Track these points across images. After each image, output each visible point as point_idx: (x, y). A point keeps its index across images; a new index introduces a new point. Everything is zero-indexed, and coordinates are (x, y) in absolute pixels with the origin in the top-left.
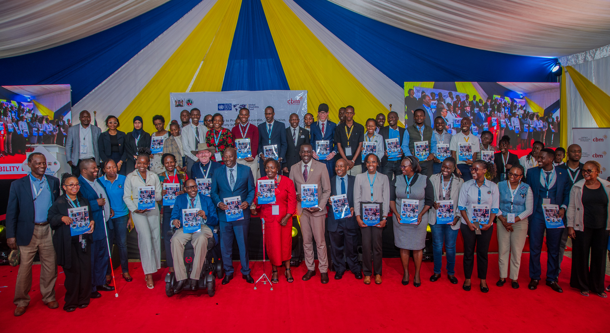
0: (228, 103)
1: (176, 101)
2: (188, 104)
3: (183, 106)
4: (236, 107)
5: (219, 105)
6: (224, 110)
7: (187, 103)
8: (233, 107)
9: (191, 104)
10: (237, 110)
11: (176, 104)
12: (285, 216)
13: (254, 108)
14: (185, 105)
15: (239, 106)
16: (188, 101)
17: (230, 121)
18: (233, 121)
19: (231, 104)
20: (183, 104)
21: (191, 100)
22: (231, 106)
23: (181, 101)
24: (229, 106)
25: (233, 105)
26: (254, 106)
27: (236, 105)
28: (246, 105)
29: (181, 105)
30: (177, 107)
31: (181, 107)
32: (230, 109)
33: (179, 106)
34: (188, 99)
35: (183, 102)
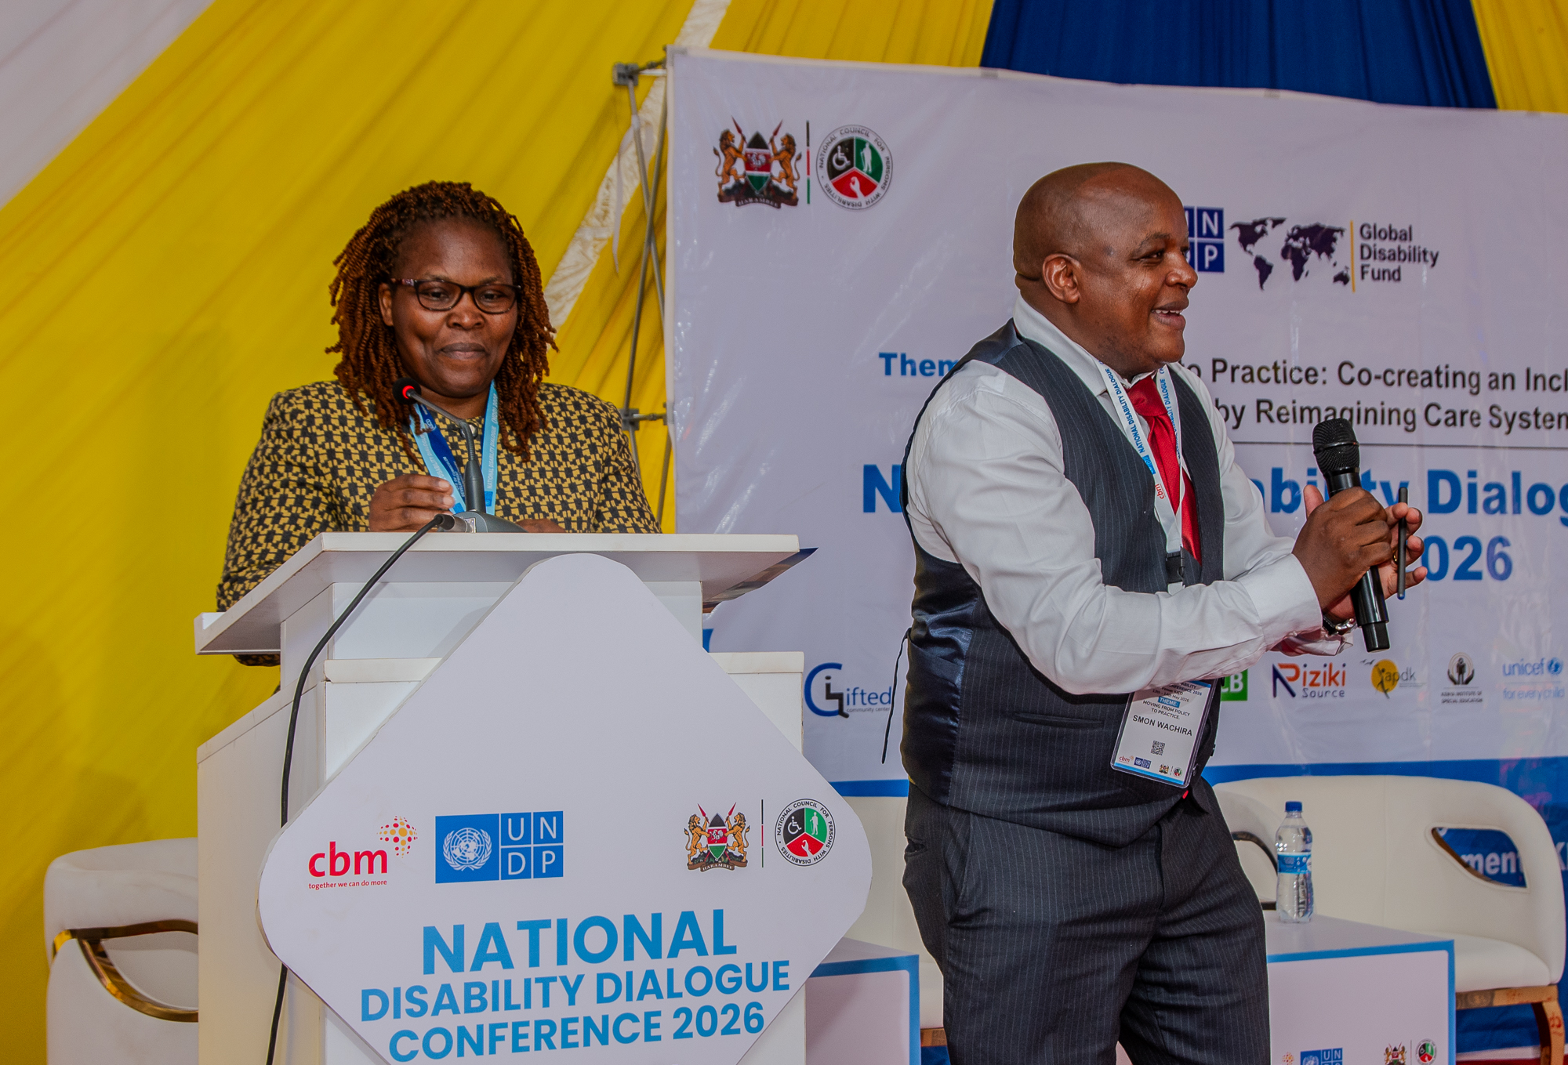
1: (726, 138)
2: (843, 187)
3: (790, 199)
4: (1260, 248)
7: (833, 173)
8: (1231, 238)
9: (867, 188)
10: (1264, 269)
11: (728, 173)
13: (1407, 267)
14: (817, 193)
15: (1283, 231)
16: (850, 147)
17: (1214, 380)
18: (1239, 374)
19: (1216, 216)
20: (794, 179)
21: (871, 140)
22: (1215, 231)
23: (779, 147)
24: (1204, 231)
25: (1233, 227)
26: (1405, 246)
27: (1258, 229)
28: (1341, 231)
29: (776, 189)
30: (733, 203)
31: (772, 203)
32: (1208, 259)
33: (757, 200)
34: (843, 132)
35: (799, 158)
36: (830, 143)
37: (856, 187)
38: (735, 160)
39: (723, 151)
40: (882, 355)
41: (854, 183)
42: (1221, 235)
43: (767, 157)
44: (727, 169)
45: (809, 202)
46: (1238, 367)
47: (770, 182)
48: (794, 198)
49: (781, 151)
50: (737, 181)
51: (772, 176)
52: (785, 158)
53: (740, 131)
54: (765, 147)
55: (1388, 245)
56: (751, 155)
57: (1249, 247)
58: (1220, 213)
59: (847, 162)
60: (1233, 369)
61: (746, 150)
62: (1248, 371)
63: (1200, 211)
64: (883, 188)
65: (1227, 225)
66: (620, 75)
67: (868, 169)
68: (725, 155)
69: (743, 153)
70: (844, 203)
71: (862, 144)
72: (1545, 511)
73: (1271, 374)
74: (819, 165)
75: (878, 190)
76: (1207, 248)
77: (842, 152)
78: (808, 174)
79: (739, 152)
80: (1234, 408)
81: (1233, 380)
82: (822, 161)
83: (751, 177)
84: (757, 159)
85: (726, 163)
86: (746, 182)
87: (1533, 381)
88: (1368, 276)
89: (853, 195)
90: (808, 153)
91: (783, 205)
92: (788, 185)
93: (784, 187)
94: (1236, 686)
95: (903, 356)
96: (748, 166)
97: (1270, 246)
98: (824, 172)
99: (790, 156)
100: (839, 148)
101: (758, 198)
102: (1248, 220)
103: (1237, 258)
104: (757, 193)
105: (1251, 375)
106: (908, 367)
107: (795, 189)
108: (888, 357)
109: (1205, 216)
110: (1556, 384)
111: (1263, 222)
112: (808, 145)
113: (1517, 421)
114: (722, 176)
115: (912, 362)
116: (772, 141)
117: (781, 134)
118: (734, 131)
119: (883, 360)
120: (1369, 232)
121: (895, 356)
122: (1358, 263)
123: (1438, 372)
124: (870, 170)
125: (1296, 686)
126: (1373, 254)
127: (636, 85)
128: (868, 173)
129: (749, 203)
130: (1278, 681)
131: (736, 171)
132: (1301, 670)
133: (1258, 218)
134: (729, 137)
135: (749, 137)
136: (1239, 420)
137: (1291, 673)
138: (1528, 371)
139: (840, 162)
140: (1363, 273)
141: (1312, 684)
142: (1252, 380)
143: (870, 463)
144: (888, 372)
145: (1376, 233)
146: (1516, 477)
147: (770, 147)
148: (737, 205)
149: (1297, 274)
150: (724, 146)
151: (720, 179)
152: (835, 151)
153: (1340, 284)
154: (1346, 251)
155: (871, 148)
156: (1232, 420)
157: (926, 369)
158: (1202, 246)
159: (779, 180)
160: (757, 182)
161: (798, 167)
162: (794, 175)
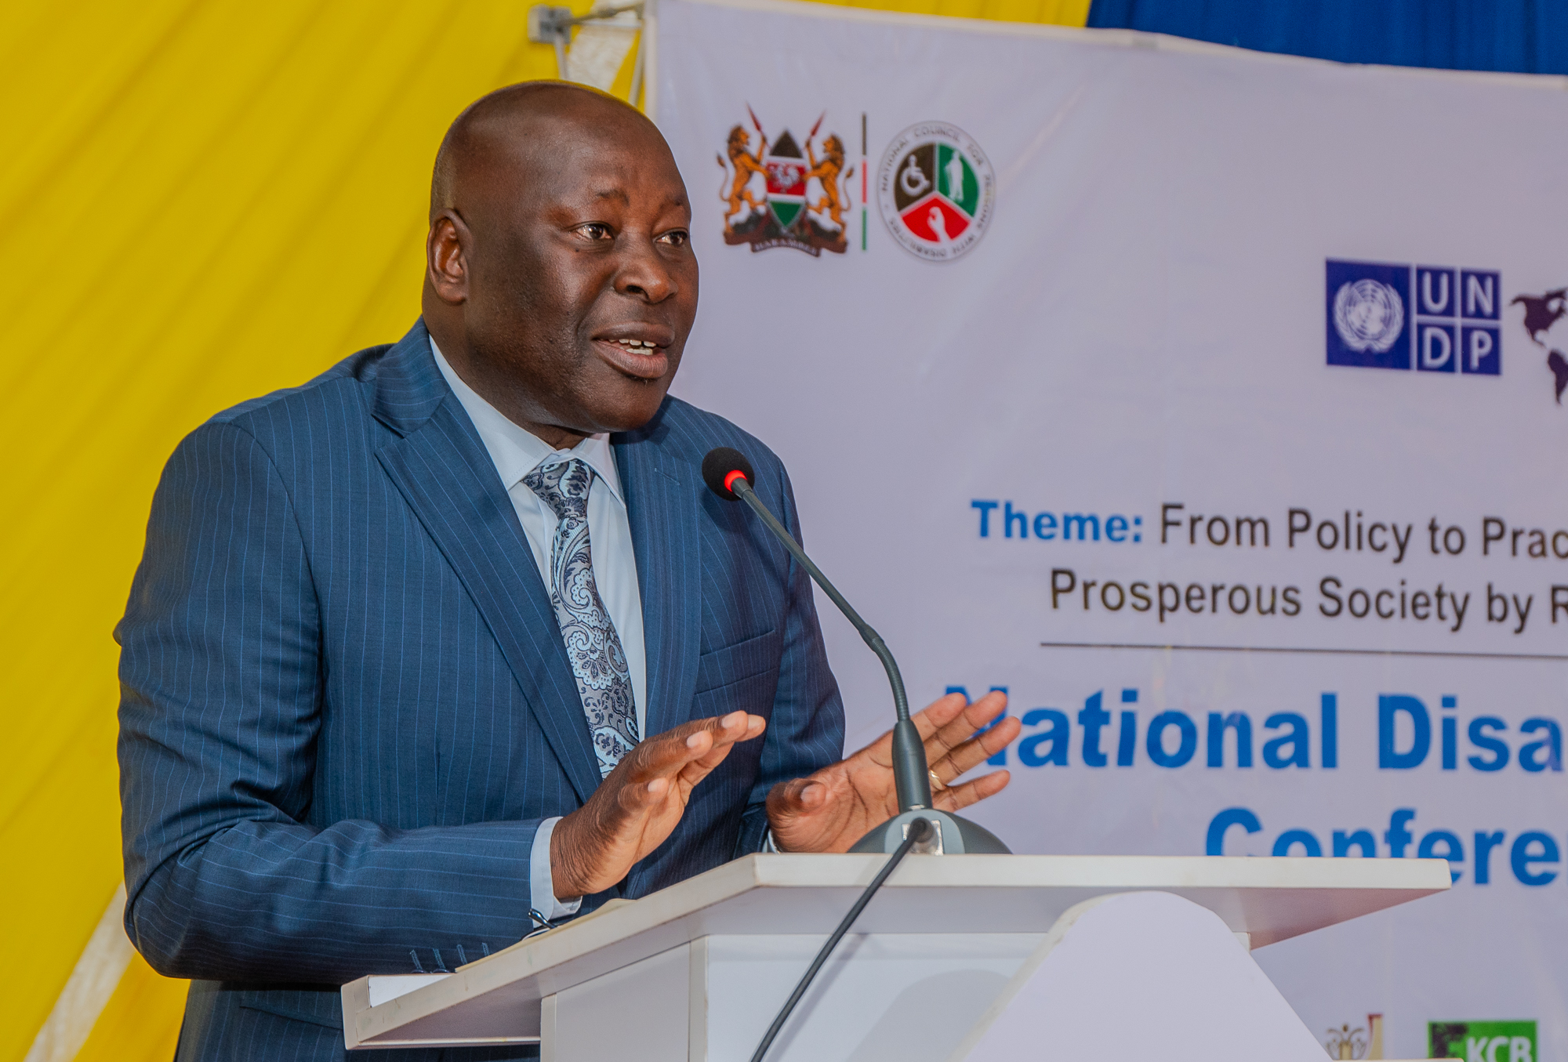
1: (736, 139)
2: (918, 224)
3: (834, 242)
4: (1556, 336)
5: (1341, 274)
7: (902, 200)
8: (1512, 320)
9: (956, 226)
10: (1561, 374)
11: (739, 196)
14: (878, 233)
17: (1485, 552)
18: (1524, 542)
19: (1489, 283)
20: (840, 210)
21: (961, 147)
22: (1487, 306)
23: (820, 155)
24: (1471, 306)
25: (1516, 300)
29: (814, 225)
30: (747, 246)
31: (807, 248)
32: (1476, 353)
33: (783, 242)
34: (918, 132)
35: (850, 174)
36: (898, 150)
37: (938, 223)
38: (750, 173)
39: (732, 159)
40: (975, 504)
41: (934, 217)
42: (1496, 312)
43: (801, 170)
44: (738, 188)
45: (864, 247)
46: (1521, 532)
47: (805, 213)
48: (840, 240)
49: (824, 162)
50: (753, 209)
51: (807, 204)
52: (828, 174)
53: (758, 127)
54: (797, 154)
56: (776, 166)
57: (1540, 335)
58: (1496, 278)
59: (924, 183)
60: (1516, 535)
61: (767, 158)
62: (1537, 538)
63: (1465, 275)
64: (979, 226)
65: (1507, 294)
66: (545, 27)
67: (958, 194)
68: (736, 166)
69: (764, 162)
70: (919, 250)
71: (947, 153)
74: (882, 186)
75: (971, 231)
76: (1476, 336)
77: (918, 165)
78: (864, 199)
79: (756, 161)
80: (1516, 599)
81: (1514, 552)
82: (886, 179)
83: (778, 206)
84: (786, 174)
85: (737, 180)
86: (768, 213)
89: (932, 236)
90: (865, 167)
91: (825, 252)
92: (833, 218)
93: (826, 221)
94: (1521, 1059)
95: (1008, 506)
96: (772, 186)
98: (889, 198)
99: (835, 170)
100: (913, 159)
101: (786, 238)
102: (1538, 291)
103: (1521, 352)
104: (784, 231)
105: (1542, 545)
106: (1016, 525)
107: (843, 225)
108: (984, 507)
109: (1473, 282)
111: (1562, 296)
112: (864, 152)
114: (730, 200)
115: (1022, 518)
116: (808, 145)
117: (823, 135)
118: (749, 127)
119: (977, 513)
121: (994, 505)
124: (961, 197)
127: (567, 43)
128: (957, 202)
129: (772, 246)
131: (750, 194)
134: (743, 137)
135: (774, 136)
136: (1523, 617)
139: (913, 183)
142: (1543, 553)
143: (954, 682)
144: (984, 532)
147: (805, 154)
148: (754, 250)
150: (734, 152)
151: (727, 207)
152: (905, 164)
155: (963, 160)
156: (1513, 620)
157: (1041, 526)
158: (1467, 332)
159: (819, 211)
160: (787, 210)
161: (849, 189)
162: (843, 202)
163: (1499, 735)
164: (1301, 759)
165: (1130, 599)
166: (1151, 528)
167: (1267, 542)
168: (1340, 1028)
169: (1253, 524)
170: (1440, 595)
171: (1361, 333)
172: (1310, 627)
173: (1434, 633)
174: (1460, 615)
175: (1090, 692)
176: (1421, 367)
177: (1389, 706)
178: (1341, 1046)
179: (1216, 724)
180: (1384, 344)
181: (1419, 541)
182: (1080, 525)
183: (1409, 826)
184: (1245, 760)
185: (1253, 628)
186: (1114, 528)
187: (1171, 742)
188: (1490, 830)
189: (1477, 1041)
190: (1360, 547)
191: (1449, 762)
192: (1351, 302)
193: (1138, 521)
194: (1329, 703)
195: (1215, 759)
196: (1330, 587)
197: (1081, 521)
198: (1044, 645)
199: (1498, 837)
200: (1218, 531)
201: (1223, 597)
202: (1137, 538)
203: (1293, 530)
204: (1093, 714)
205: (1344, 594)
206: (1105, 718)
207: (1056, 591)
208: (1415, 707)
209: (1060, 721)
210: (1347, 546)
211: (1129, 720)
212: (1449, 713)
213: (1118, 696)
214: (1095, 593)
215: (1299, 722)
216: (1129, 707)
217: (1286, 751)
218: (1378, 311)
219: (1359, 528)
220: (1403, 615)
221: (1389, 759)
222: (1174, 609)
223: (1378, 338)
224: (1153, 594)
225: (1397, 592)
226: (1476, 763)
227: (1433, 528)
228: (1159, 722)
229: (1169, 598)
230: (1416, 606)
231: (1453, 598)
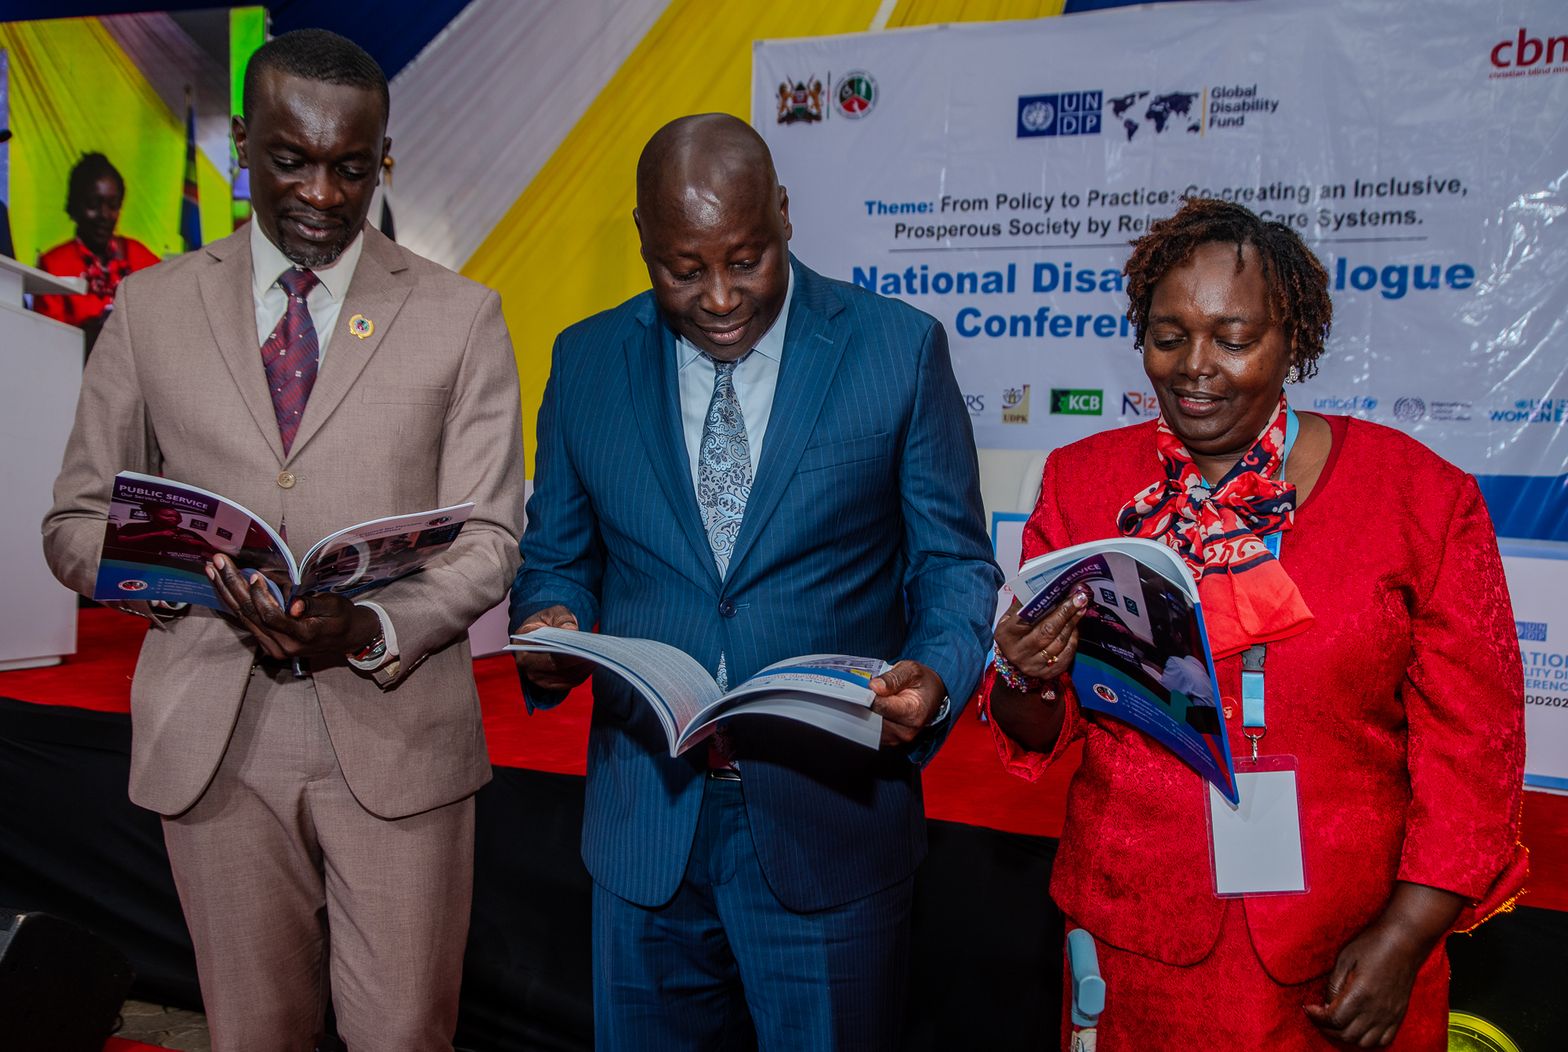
0: (1081, 88)
1: (782, 89)
2: (849, 107)
3: (818, 118)
4: (1129, 114)
5: (1025, 102)
6: (1051, 131)
7: (842, 99)
8: (1107, 110)
9: (862, 106)
10: (1132, 129)
11: (783, 106)
12: (1373, 922)
13: (1249, 115)
14: (833, 112)
15: (1147, 100)
16: (853, 84)
17: (1089, 204)
18: (1107, 200)
19: (1097, 98)
20: (819, 106)
21: (866, 77)
22: (1095, 105)
23: (812, 87)
24: (1087, 106)
25: (1109, 101)
26: (1249, 100)
27: (1129, 101)
28: (1196, 95)
29: (810, 113)
30: (786, 124)
31: (807, 121)
32: (1088, 126)
33: (797, 120)
34: (850, 75)
35: (823, 93)
36: (842, 82)
37: (856, 106)
38: (787, 99)
39: (779, 96)
40: (866, 203)
41: (855, 104)
42: (1100, 107)
43: (806, 95)
44: (783, 104)
45: (828, 118)
46: (1107, 196)
47: (807, 109)
48: (820, 117)
49: (814, 91)
50: (788, 111)
51: (808, 106)
52: (815, 95)
53: (791, 83)
54: (804, 90)
55: (1234, 101)
56: (796, 95)
57: (1121, 114)
58: (1100, 94)
59: (851, 92)
60: (1104, 197)
61: (793, 92)
62: (1114, 197)
63: (1085, 95)
64: (873, 104)
65: (1105, 99)
67: (863, 95)
68: (781, 99)
69: (792, 94)
70: (847, 117)
71: (860, 81)
72: (1369, 285)
73: (1132, 199)
74: (834, 96)
75: (870, 105)
76: (1088, 120)
77: (849, 87)
78: (829, 102)
79: (789, 94)
80: (1103, 224)
81: (1103, 204)
82: (837, 93)
83: (796, 108)
84: (800, 97)
85: (782, 102)
86: (793, 111)
87: (1360, 190)
88: (1215, 126)
89: (854, 111)
90: (829, 92)
91: (814, 122)
92: (817, 110)
93: (814, 111)
94: (1094, 406)
95: (883, 203)
96: (795, 101)
97: (1137, 112)
98: (837, 100)
99: (818, 93)
100: (847, 84)
101: (800, 119)
102: (1120, 95)
103: (1111, 122)
104: (798, 116)
105: (1116, 200)
106: (883, 210)
107: (821, 112)
108: (870, 204)
109: (1089, 98)
110: (1382, 190)
111: (1133, 96)
112: (830, 85)
113: (1345, 221)
114: (781, 109)
115: (885, 207)
116: (808, 86)
117: (814, 81)
118: (787, 83)
119: (866, 206)
120: (1219, 93)
121: (874, 203)
122: (1208, 117)
123: (1272, 189)
124: (865, 96)
125: (1139, 407)
126: (1221, 108)
129: (796, 123)
130: (1127, 405)
131: (787, 105)
132: (1143, 397)
133: (1129, 92)
134: (785, 87)
135: (795, 84)
136: (1105, 230)
137: (1136, 399)
138: (1357, 183)
139: (847, 93)
140: (1211, 122)
141: (1150, 406)
142: (1117, 203)
143: (857, 265)
144: (870, 212)
145: (1225, 93)
146: (1342, 263)
147: (807, 89)
148: (788, 125)
149: (1159, 128)
150: (781, 93)
151: (779, 111)
152: (844, 87)
153: (1192, 133)
154: (1199, 111)
155: (866, 82)
156: (1101, 231)
157: (893, 209)
158: (1084, 118)
159: (812, 107)
160: (799, 110)
161: (823, 99)
162: (820, 103)
163: (1092, 278)
164: (999, 289)
165: (926, 232)
166: (938, 206)
167: (986, 207)
168: (1010, 390)
169: (980, 202)
170: (1066, 223)
171: (1034, 124)
172: (1005, 239)
173: (1063, 238)
174: (1075, 231)
175: (908, 267)
176: (1062, 133)
177: (1039, 269)
178: (1010, 397)
179: (961, 278)
180: (1045, 127)
181: (1058, 202)
182: (908, 208)
183: (1046, 314)
184: (973, 290)
185: (979, 240)
186: (922, 208)
187: (942, 284)
188: (1085, 314)
189: (1074, 397)
190: (1029, 206)
191: (1067, 288)
192: (1030, 112)
193: (931, 204)
194: (1012, 269)
195: (960, 290)
196: (1015, 224)
197: (908, 206)
198: (892, 251)
199: (1089, 318)
200: (965, 206)
201: (965, 231)
202: (931, 211)
203: (999, 203)
204: (910, 275)
205: (1021, 226)
206: (915, 276)
207: (897, 232)
208: (1053, 269)
209: (896, 278)
210: (1023, 206)
211: (924, 278)
212: (1068, 269)
213: (920, 268)
214: (913, 233)
215: (999, 277)
216: (925, 272)
217: (992, 286)
218: (1042, 114)
219: (1029, 201)
220: (1048, 232)
221: (1038, 287)
222: (944, 235)
223: (1042, 124)
224: (936, 231)
225: (1046, 224)
226: (1080, 289)
227: (1064, 197)
228: (937, 278)
229: (942, 231)
230: (1055, 228)
231: (1072, 225)
